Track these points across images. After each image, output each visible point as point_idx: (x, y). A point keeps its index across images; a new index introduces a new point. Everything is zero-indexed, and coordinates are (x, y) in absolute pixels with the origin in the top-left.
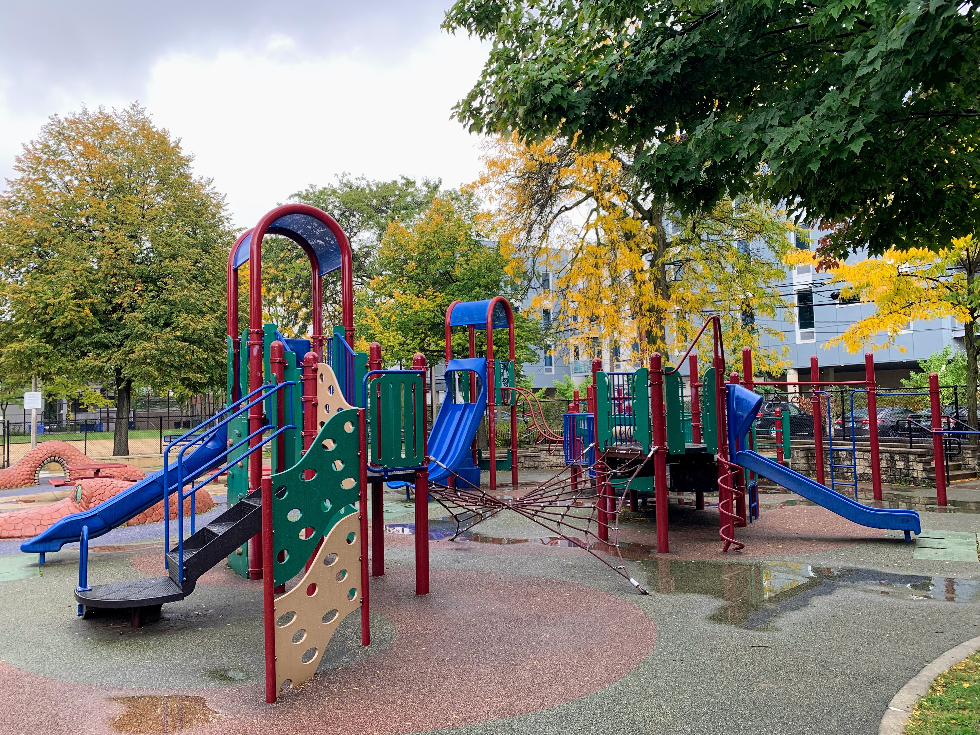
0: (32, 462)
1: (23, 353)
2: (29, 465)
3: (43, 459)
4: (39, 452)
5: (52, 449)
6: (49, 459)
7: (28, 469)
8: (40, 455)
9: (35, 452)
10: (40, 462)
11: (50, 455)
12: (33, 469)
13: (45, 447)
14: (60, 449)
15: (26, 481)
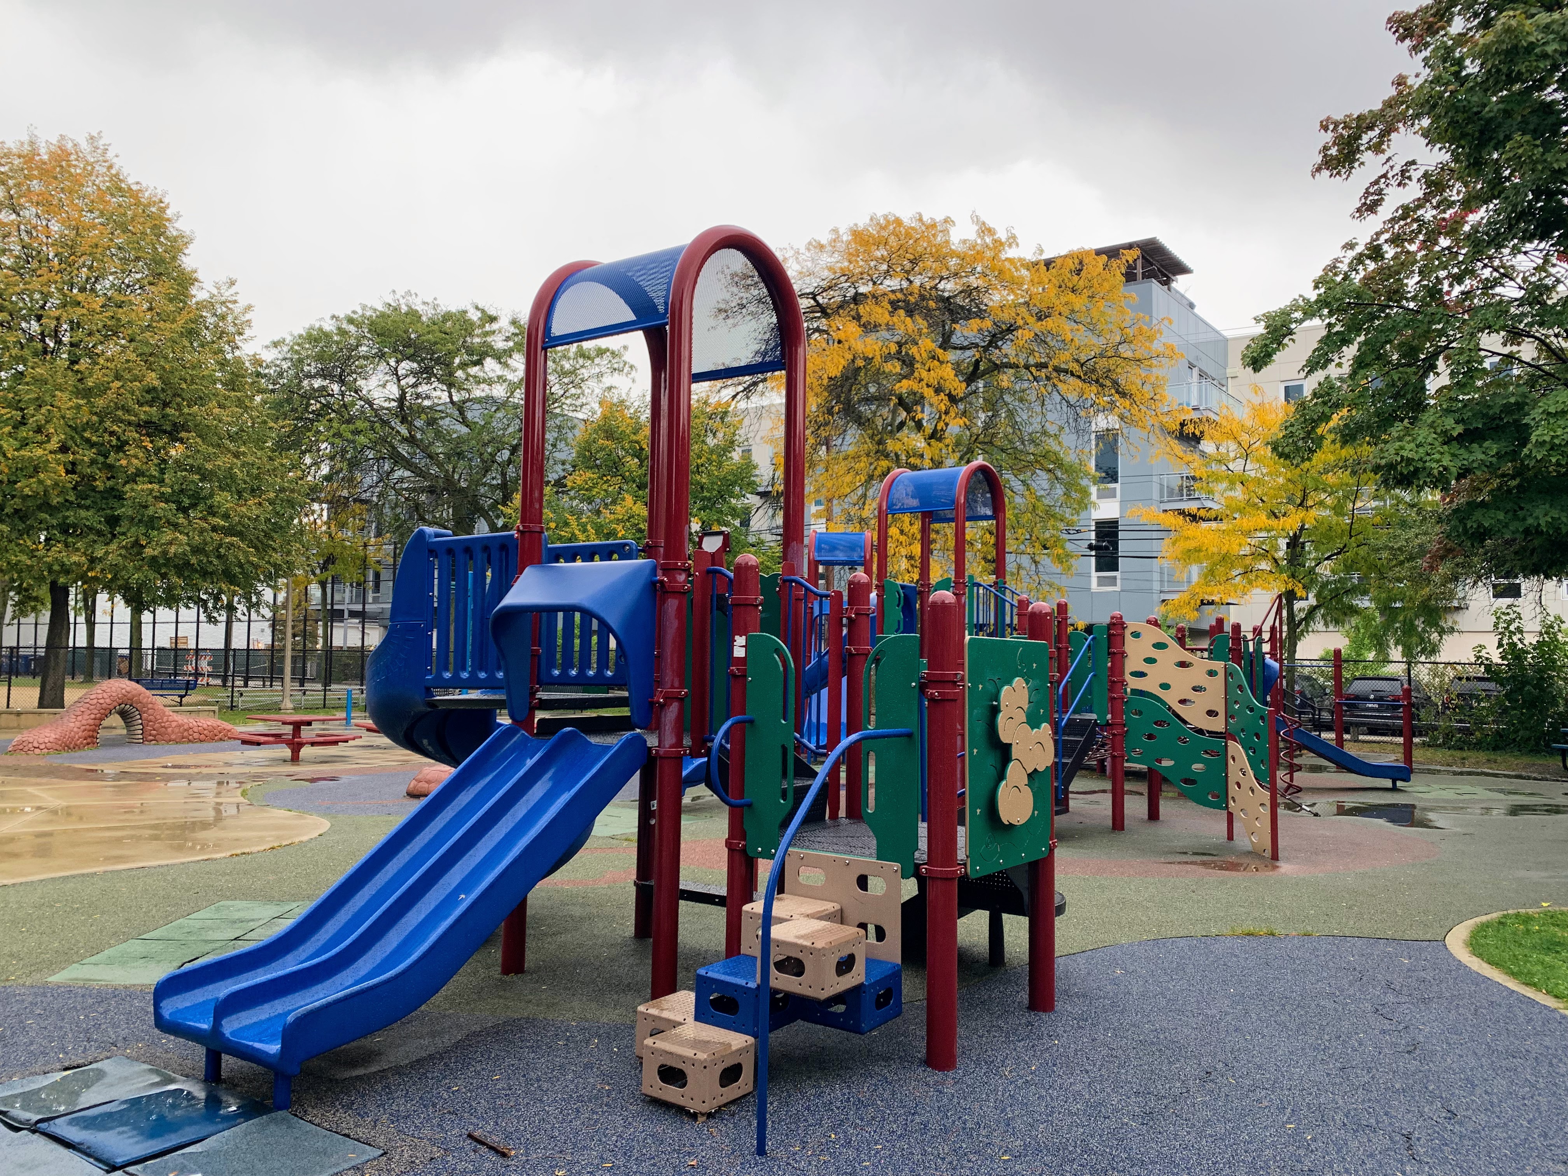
0: (96, 711)
3: (111, 707)
4: (105, 695)
5: (124, 692)
8: (108, 701)
9: (100, 696)
11: (120, 701)
14: (135, 695)
15: (89, 740)
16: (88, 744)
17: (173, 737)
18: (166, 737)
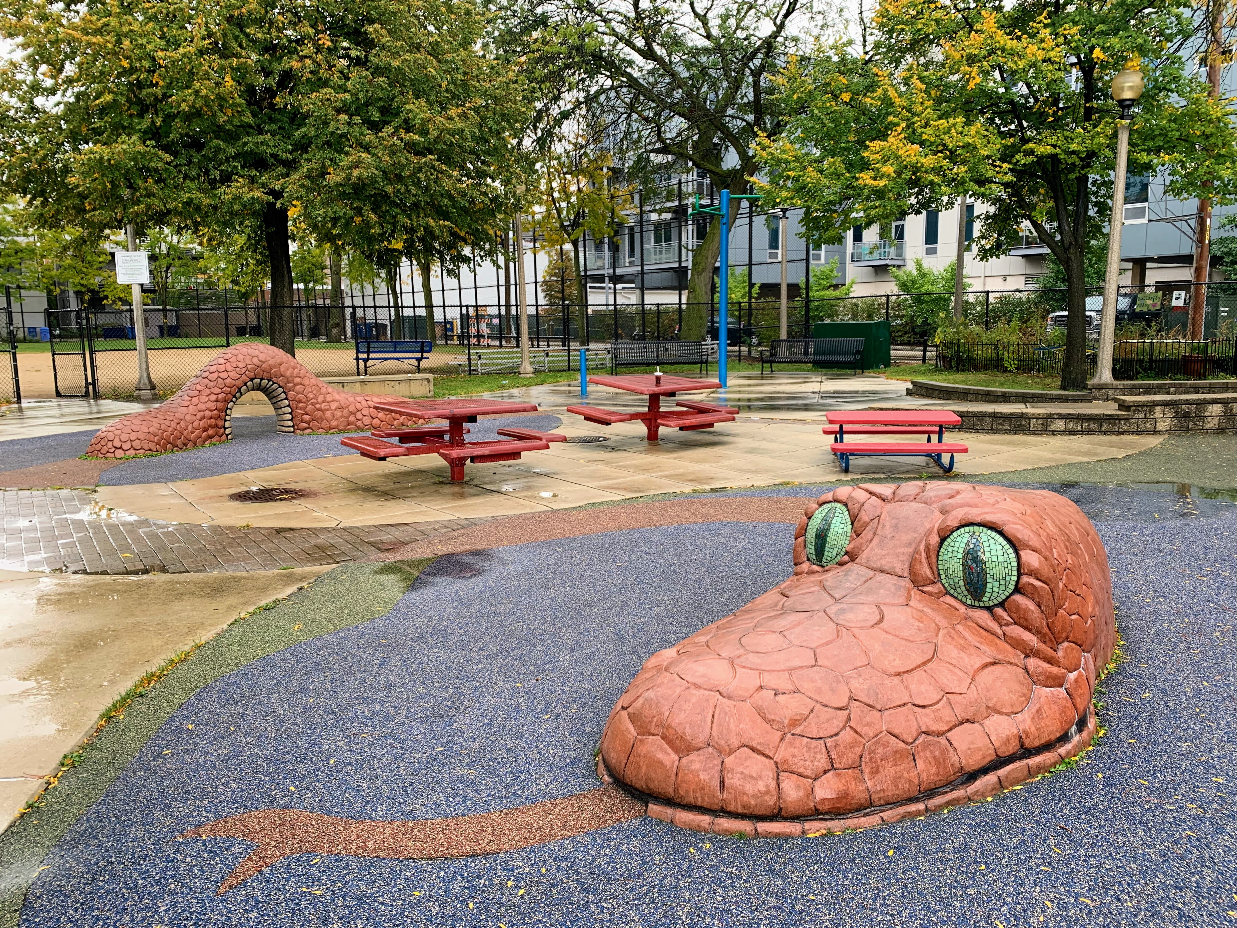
0: (217, 390)
1: (117, 167)
2: (213, 397)
3: (239, 383)
4: (229, 368)
5: (255, 360)
6: (249, 384)
7: (212, 406)
8: (233, 374)
9: (222, 368)
10: (234, 390)
11: (252, 375)
12: (221, 405)
13: (241, 357)
14: (271, 362)
15: (211, 432)
16: (210, 437)
17: (334, 423)
18: (324, 424)
